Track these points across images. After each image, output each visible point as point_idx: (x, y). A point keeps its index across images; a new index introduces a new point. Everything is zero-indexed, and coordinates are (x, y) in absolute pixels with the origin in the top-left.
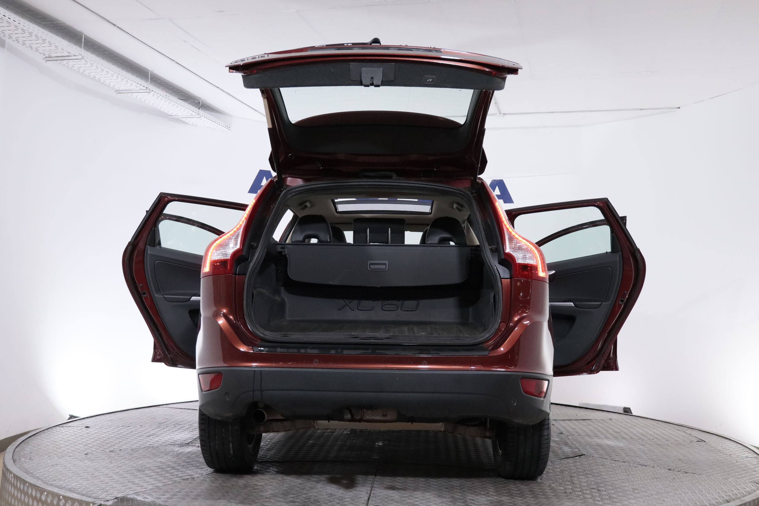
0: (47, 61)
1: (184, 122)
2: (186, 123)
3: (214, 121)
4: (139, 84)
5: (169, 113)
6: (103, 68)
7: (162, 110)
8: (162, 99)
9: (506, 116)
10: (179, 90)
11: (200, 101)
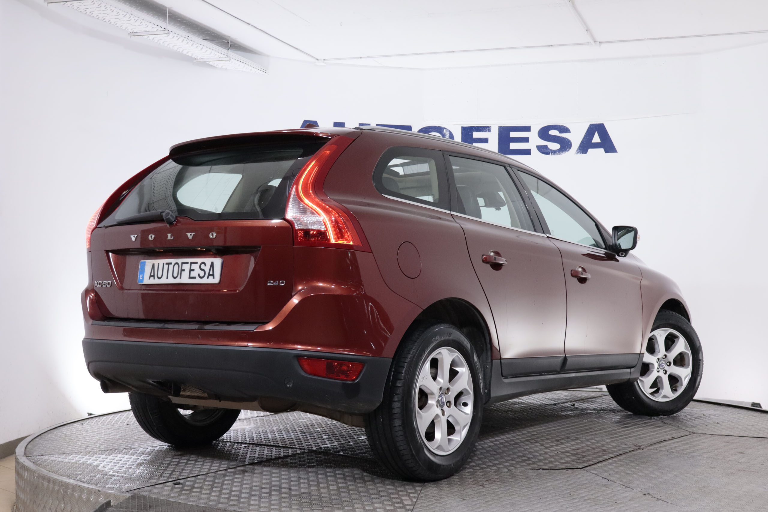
0: (49, 3)
1: (211, 66)
2: (214, 66)
3: (247, 64)
4: (156, 25)
5: (193, 57)
6: (112, 8)
7: (185, 53)
8: (183, 41)
9: (602, 45)
10: (205, 29)
11: (229, 40)
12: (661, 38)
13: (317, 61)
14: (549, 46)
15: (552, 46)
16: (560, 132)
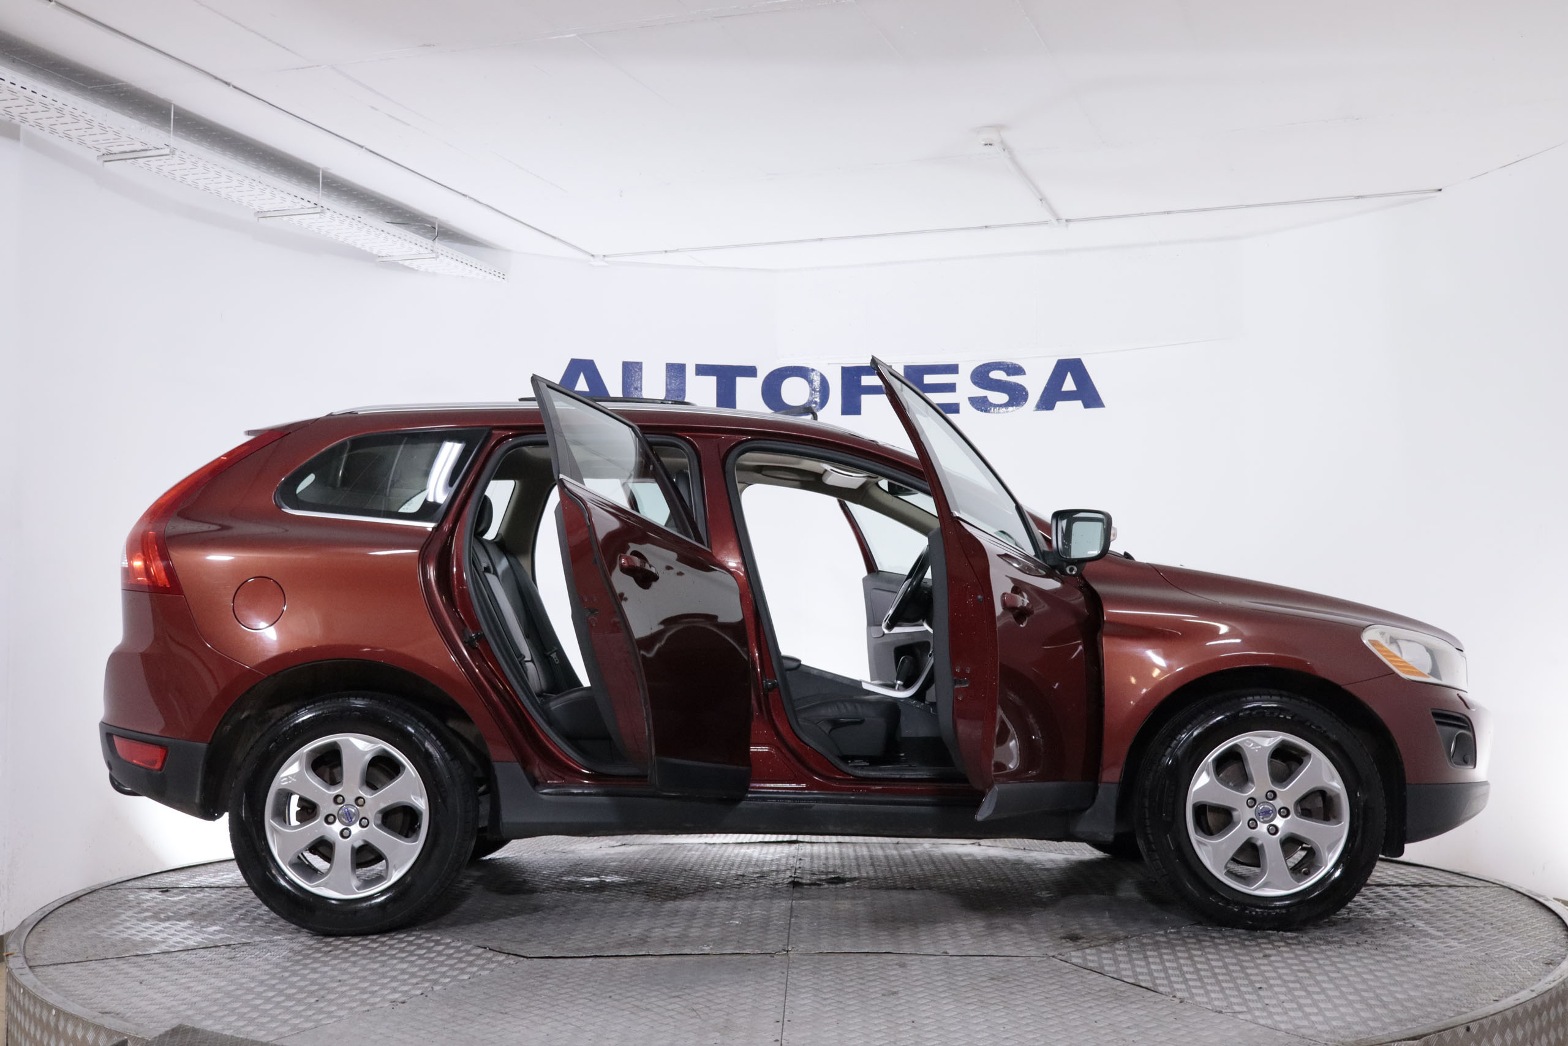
0: (106, 161)
1: (408, 268)
2: (412, 269)
3: (469, 264)
4: (297, 197)
5: (374, 253)
6: (218, 169)
7: (358, 246)
8: (351, 225)
9: (1071, 225)
10: (391, 204)
11: (435, 224)
12: (1168, 213)
13: (591, 258)
14: (981, 228)
15: (986, 227)
16: (1008, 374)
